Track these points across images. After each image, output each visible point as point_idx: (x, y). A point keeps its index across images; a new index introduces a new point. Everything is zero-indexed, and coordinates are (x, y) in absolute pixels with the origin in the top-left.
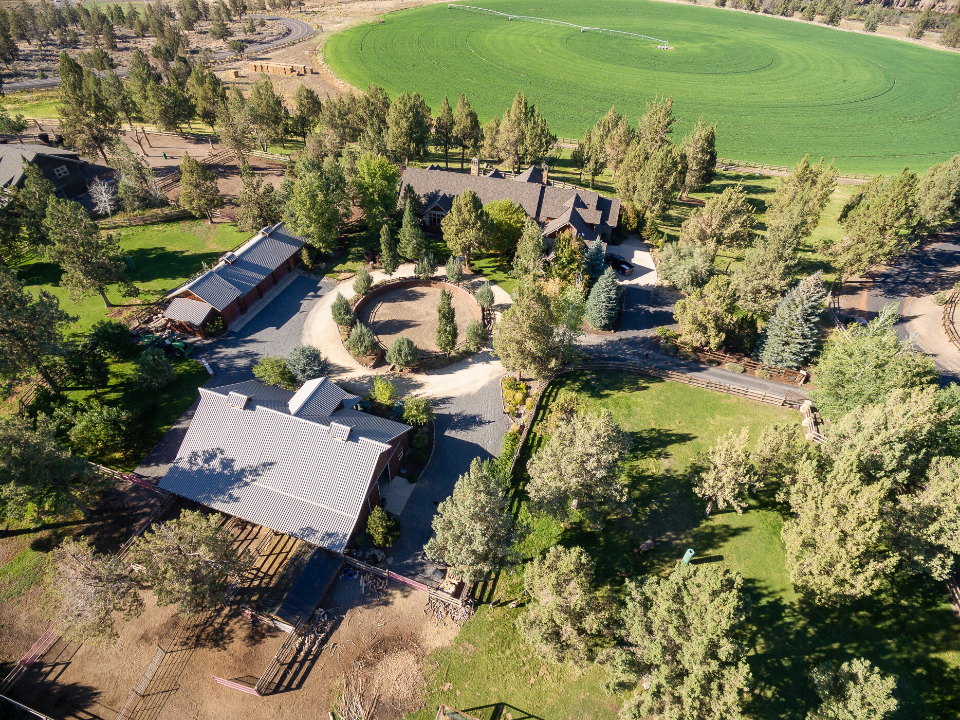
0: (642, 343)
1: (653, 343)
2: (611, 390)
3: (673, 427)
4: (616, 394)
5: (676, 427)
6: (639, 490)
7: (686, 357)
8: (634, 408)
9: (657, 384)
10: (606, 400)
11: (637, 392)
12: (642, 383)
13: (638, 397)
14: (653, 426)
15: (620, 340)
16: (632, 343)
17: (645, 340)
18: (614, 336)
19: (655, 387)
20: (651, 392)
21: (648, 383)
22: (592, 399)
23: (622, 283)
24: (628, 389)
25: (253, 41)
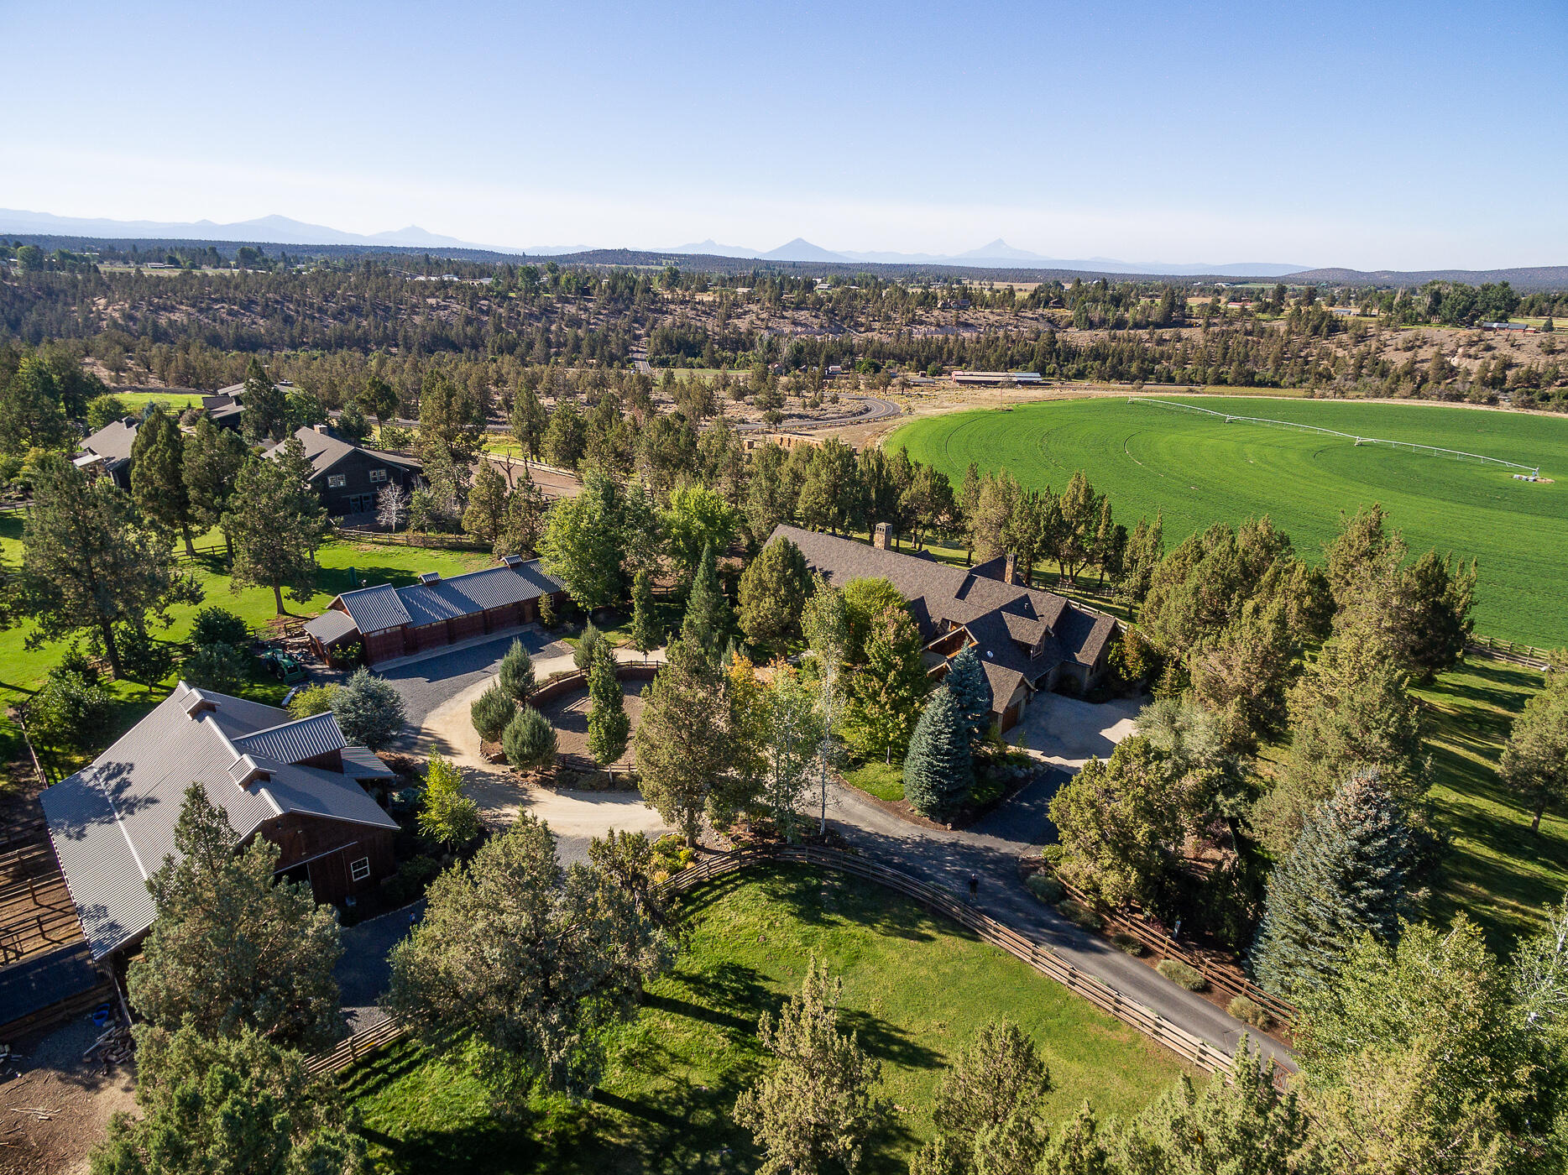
0: (992, 861)
1: (1016, 871)
2: (848, 917)
3: (918, 1027)
4: (851, 928)
5: (919, 1031)
6: (717, 1112)
7: (1071, 915)
8: (863, 964)
9: (959, 941)
10: (820, 929)
11: (899, 940)
12: (926, 928)
13: (892, 946)
14: (872, 1009)
15: (954, 845)
16: (971, 856)
17: (1007, 859)
18: (944, 835)
19: (949, 944)
20: (932, 951)
21: (940, 932)
22: (794, 920)
23: (1045, 759)
24: (885, 926)
25: (807, 417)
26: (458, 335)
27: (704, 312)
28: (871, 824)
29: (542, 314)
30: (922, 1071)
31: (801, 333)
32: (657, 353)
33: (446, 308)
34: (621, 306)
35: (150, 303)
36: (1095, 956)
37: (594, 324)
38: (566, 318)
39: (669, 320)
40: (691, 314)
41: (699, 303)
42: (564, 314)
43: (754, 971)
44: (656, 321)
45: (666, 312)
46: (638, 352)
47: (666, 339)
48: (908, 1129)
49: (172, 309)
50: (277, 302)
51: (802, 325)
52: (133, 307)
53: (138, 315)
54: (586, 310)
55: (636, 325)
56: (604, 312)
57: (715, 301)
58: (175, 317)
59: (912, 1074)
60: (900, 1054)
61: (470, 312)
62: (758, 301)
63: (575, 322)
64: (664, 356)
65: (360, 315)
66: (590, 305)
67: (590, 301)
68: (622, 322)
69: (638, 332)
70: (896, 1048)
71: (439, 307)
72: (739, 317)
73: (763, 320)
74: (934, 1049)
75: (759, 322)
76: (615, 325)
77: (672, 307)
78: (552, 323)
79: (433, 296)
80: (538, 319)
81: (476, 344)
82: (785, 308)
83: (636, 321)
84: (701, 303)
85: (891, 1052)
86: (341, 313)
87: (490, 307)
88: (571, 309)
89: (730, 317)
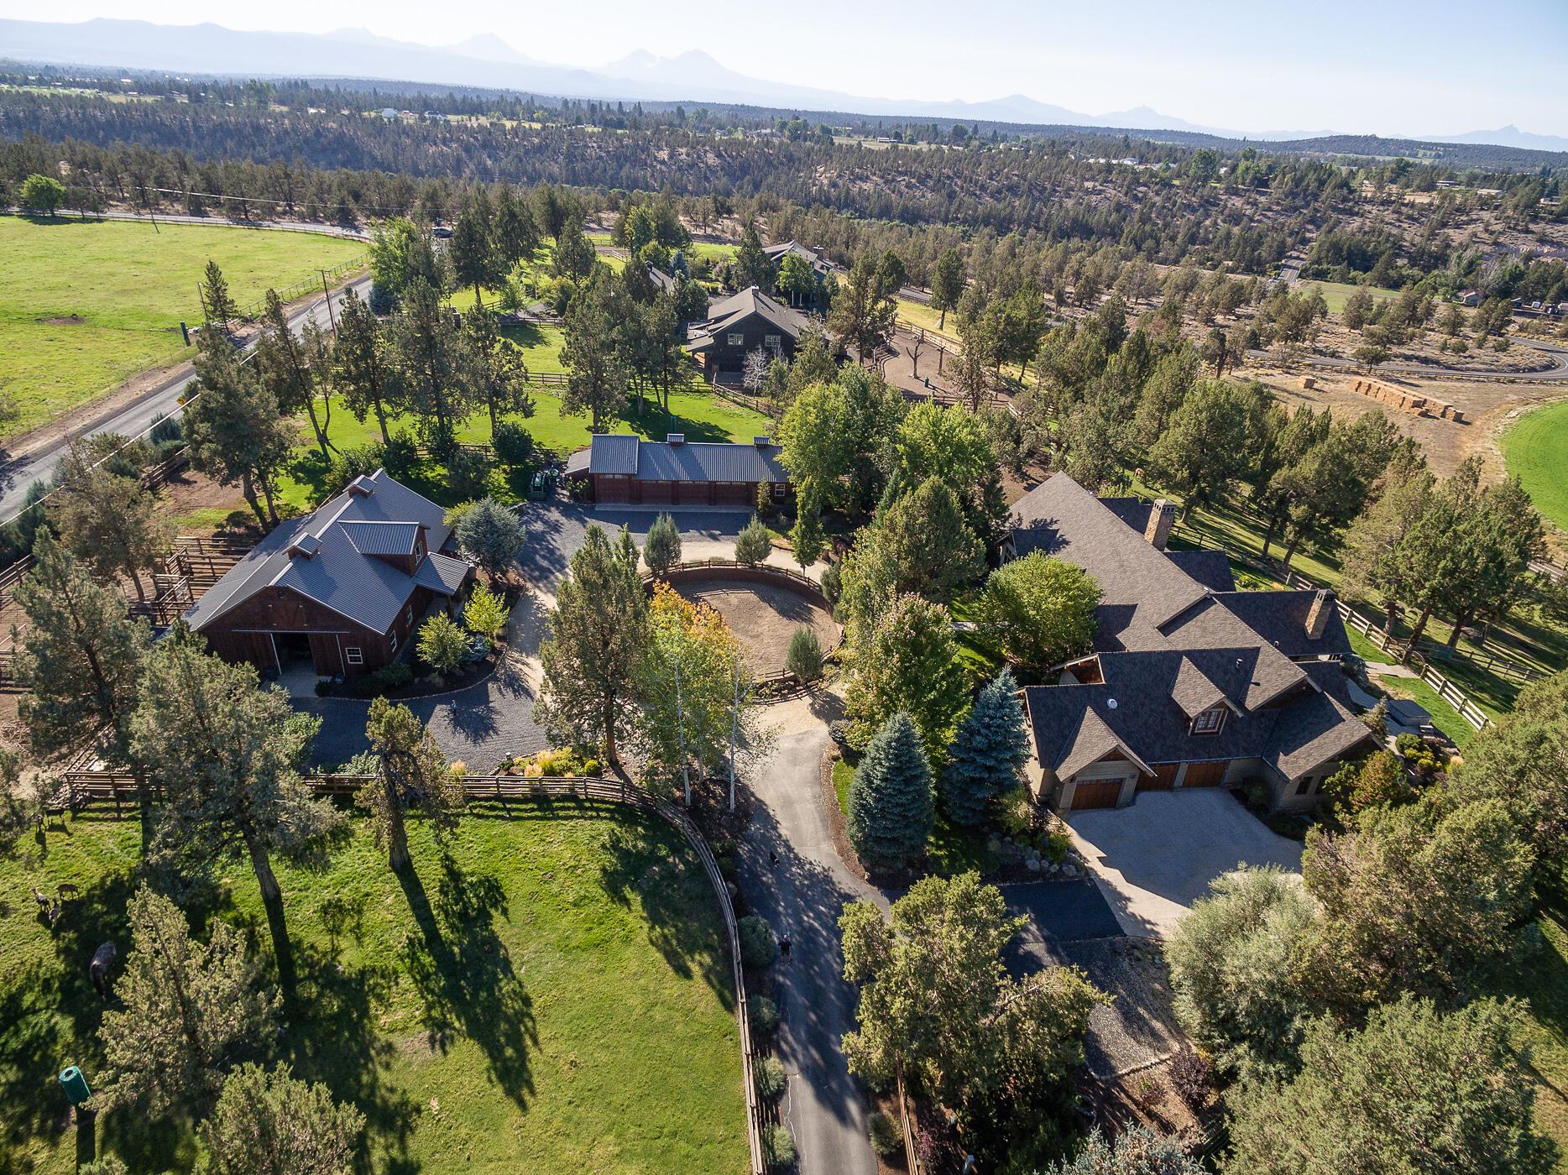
2: (644, 904)
3: (551, 1048)
4: (631, 915)
5: (548, 1053)
8: (593, 956)
9: (711, 997)
10: (606, 898)
11: (657, 956)
12: (697, 961)
13: (642, 957)
14: (540, 1001)
15: (847, 897)
19: (698, 992)
20: (673, 987)
21: (706, 977)
22: (598, 874)
23: (1095, 865)
24: (665, 936)
25: (1437, 362)
26: (1098, 222)
27: (1410, 217)
28: (795, 829)
29: (1201, 205)
30: (499, 1090)
31: (1548, 254)
32: (1318, 261)
33: (1100, 192)
34: (1299, 202)
35: (852, 173)
36: (830, 1118)
37: (1259, 221)
38: (1226, 212)
39: (1356, 223)
40: (1389, 216)
41: (1406, 205)
42: (1225, 206)
43: (504, 898)
44: (1339, 222)
45: (1357, 214)
46: (1298, 258)
47: (1336, 247)
48: (412, 1130)
49: (865, 179)
50: (948, 177)
51: (1552, 243)
52: (839, 176)
53: (840, 183)
54: (1255, 204)
55: (1310, 227)
56: (1275, 208)
57: (1431, 204)
58: (867, 186)
59: (488, 1085)
60: (505, 1060)
61: (1123, 199)
62: (1496, 208)
63: (1235, 218)
64: (1325, 266)
65: (1015, 195)
66: (1263, 199)
67: (1263, 194)
68: (1293, 222)
69: (1308, 235)
70: (509, 1052)
71: (1094, 192)
72: (1458, 226)
73: (1492, 233)
74: (536, 1080)
75: (1486, 236)
76: (1283, 225)
77: (1367, 207)
78: (1208, 216)
79: (1093, 179)
80: (1194, 211)
81: (1114, 234)
82: (1535, 219)
83: (1312, 221)
84: (1412, 205)
85: (501, 1051)
86: (999, 192)
87: (1145, 194)
88: (1237, 202)
89: (1444, 225)
